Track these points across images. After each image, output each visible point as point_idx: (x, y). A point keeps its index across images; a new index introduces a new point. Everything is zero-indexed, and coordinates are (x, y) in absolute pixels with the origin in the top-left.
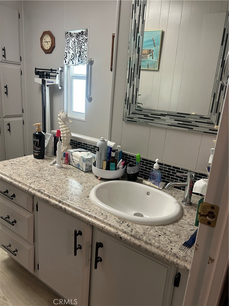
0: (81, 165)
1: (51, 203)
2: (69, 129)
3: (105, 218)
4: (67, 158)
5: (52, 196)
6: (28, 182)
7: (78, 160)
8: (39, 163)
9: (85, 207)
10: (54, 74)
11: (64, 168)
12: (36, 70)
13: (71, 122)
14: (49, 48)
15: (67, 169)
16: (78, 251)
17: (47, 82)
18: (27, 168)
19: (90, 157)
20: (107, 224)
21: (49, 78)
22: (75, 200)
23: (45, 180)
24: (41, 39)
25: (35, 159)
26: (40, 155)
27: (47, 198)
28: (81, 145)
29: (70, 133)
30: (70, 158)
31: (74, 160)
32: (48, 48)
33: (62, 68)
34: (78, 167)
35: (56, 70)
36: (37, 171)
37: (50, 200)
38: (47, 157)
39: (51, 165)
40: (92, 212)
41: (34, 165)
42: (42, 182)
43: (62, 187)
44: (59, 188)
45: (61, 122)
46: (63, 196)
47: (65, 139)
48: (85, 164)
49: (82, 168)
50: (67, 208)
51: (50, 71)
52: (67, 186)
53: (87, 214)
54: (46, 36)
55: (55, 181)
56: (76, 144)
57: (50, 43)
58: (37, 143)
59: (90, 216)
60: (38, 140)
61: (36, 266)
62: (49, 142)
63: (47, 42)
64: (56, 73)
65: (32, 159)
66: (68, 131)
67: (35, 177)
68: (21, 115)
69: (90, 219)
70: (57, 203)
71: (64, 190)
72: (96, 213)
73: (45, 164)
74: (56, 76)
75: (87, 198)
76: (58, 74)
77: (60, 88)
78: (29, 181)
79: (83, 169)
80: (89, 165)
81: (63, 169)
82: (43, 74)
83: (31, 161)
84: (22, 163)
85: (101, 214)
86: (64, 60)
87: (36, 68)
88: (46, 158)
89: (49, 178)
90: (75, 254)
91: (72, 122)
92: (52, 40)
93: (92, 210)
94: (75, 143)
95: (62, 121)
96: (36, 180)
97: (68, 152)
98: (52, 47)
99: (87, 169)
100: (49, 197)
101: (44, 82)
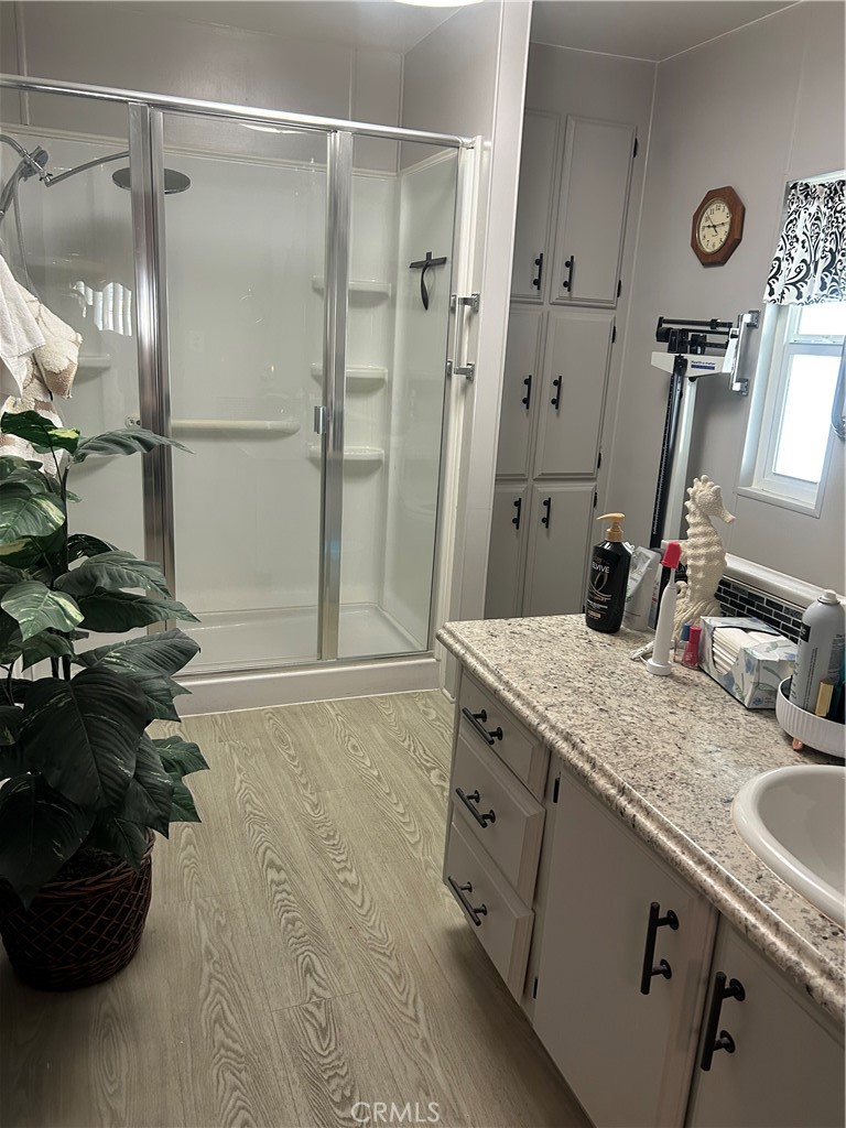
0: (738, 680)
1: (595, 787)
2: (719, 543)
3: (766, 894)
4: (694, 646)
5: (602, 766)
6: (541, 702)
7: (731, 661)
8: (598, 644)
9: (703, 836)
10: (721, 339)
11: (676, 679)
12: (660, 325)
13: (731, 517)
14: (718, 246)
15: (685, 684)
16: (656, 980)
17: (693, 366)
18: (555, 653)
19: (775, 656)
20: (767, 919)
21: (702, 353)
22: (676, 799)
23: (597, 708)
24: (697, 217)
25: (589, 630)
26: (607, 621)
27: (587, 767)
28: (759, 607)
29: (721, 556)
30: (703, 646)
31: (719, 657)
32: (714, 246)
33: (756, 315)
34: (727, 685)
35: (730, 325)
36: (580, 670)
37: (594, 774)
38: (628, 630)
39: (633, 660)
40: (723, 859)
41: (578, 650)
42: (585, 709)
43: (644, 743)
44: (635, 743)
45: (695, 514)
46: (638, 775)
47: (700, 576)
48: (752, 679)
49: (741, 693)
50: (641, 818)
51: (708, 328)
52: (665, 745)
53: (701, 861)
54: (714, 207)
55: (629, 719)
56: (739, 600)
57: (727, 228)
58: (602, 578)
59: (710, 869)
60: (606, 570)
61: (530, 985)
62: (642, 580)
63: (714, 226)
64: (727, 333)
65: (580, 627)
66: (715, 549)
67: (570, 691)
68: (591, 474)
69: (710, 881)
70: (613, 792)
71: (651, 754)
72: (735, 868)
73: (617, 653)
74: (725, 346)
75: (720, 806)
76: (734, 336)
77: (737, 387)
78: (546, 699)
79: (743, 698)
80: (768, 688)
81: (671, 683)
82: (683, 339)
83: (573, 634)
84: (543, 637)
85: (754, 877)
86: (768, 287)
87: (661, 318)
88: (626, 634)
89: (613, 703)
90: (645, 989)
91: (733, 520)
92: (732, 219)
93: (726, 852)
94: (735, 596)
95: (698, 512)
96: (570, 699)
97: (701, 626)
98: (730, 241)
99: (758, 701)
100: (594, 766)
101: (680, 365)
